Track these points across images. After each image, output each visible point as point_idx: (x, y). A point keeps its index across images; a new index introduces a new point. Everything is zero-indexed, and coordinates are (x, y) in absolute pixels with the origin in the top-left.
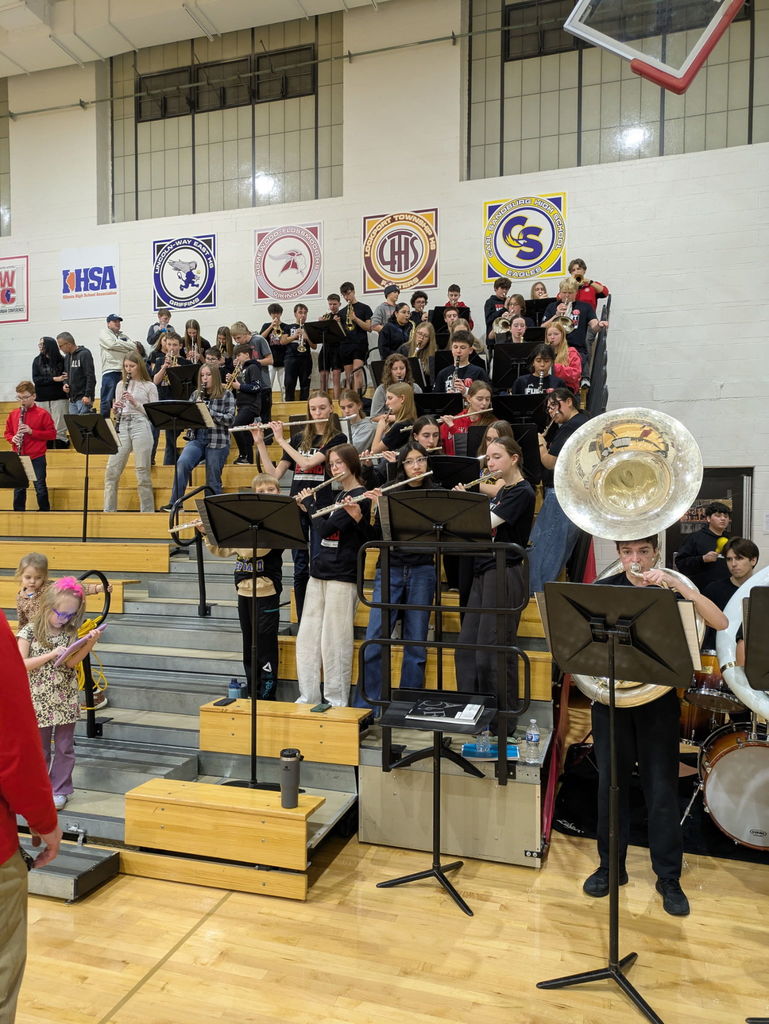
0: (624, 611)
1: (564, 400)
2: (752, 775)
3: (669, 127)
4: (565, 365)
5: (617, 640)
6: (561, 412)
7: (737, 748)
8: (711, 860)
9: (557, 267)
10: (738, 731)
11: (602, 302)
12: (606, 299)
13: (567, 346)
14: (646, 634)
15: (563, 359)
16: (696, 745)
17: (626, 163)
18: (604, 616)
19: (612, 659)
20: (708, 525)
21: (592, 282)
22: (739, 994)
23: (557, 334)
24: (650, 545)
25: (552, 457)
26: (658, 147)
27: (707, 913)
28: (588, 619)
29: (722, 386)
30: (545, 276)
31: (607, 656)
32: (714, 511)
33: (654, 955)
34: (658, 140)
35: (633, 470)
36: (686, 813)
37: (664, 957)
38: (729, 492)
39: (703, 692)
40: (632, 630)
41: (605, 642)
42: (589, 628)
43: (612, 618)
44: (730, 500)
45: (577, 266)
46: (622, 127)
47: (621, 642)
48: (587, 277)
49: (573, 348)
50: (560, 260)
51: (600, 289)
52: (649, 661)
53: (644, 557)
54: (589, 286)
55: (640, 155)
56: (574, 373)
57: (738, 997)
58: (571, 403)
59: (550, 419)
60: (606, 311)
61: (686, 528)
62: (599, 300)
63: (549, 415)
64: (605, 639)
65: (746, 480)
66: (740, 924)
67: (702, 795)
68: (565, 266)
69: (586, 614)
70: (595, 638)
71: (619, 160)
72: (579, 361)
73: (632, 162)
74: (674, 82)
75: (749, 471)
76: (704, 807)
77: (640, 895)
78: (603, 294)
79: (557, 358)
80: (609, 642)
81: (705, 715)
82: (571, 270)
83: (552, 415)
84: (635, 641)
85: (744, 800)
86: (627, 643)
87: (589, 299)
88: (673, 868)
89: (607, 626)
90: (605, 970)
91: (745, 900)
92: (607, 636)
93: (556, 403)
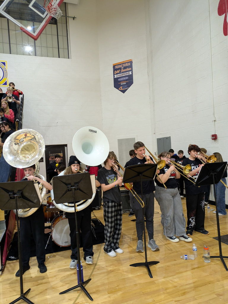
0: (19, 189)
1: (6, 125)
2: (65, 227)
3: (37, 48)
4: (9, 115)
5: (17, 198)
6: (5, 129)
7: (59, 221)
8: (54, 254)
9: (5, 84)
10: (60, 216)
11: (21, 96)
12: (22, 95)
13: (9, 109)
14: (26, 194)
15: (8, 113)
16: (50, 223)
17: (25, 56)
18: (13, 191)
19: (16, 203)
20: (55, 161)
21: (17, 90)
22: (58, 287)
23: (5, 105)
24: (32, 168)
25: (2, 143)
26: (34, 53)
27: (52, 269)
28: (8, 193)
29: (57, 122)
30: (2, 86)
31: (15, 203)
32: (57, 157)
33: (36, 287)
34: (34, 51)
35: (28, 147)
36: (48, 243)
37: (39, 286)
38: (62, 151)
39: (51, 207)
40: (22, 194)
41: (14, 199)
42: (8, 195)
43: (16, 191)
44: (62, 153)
45: (12, 84)
46: (23, 45)
47: (19, 198)
48: (16, 88)
49: (11, 110)
50: (6, 81)
51: (20, 92)
52: (27, 202)
53: (30, 172)
54: (16, 91)
55: (29, 55)
56: (12, 118)
57: (58, 288)
58: (8, 127)
59: (2, 131)
60: (23, 99)
61: (51, 162)
62: (20, 95)
63: (1, 130)
64: (14, 198)
65: (66, 148)
66: (59, 269)
67: (51, 236)
68: (8, 84)
69: (7, 191)
70: (11, 198)
71: (23, 55)
72: (13, 114)
73: (27, 56)
74: (33, 36)
75: (66, 145)
76: (52, 239)
77: (34, 271)
78: (21, 94)
79: (6, 113)
80: (15, 199)
81: (52, 213)
82: (10, 85)
83: (2, 130)
84: (23, 197)
85: (63, 234)
86: (21, 198)
87: (16, 94)
88: (43, 260)
89: (14, 194)
90: (20, 297)
91: (62, 261)
92: (14, 197)
93: (3, 126)
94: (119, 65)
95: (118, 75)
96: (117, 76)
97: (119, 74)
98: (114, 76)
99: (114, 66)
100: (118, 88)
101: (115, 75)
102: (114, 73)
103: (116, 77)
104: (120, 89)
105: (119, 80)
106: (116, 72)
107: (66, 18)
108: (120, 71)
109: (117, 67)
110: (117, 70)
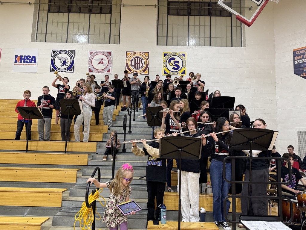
3: (212, 39)
9: (184, 73)
26: (209, 44)
30: (180, 75)
46: (200, 38)
50: (184, 71)
73: (203, 47)
94: (302, 50)
95: (300, 60)
96: (299, 62)
97: (302, 60)
98: (294, 62)
99: (294, 52)
100: (299, 75)
101: (295, 60)
102: (294, 59)
103: (296, 62)
104: (302, 76)
105: (301, 66)
106: (297, 58)
107: (241, 9)
108: (303, 57)
109: (298, 53)
110: (298, 55)
